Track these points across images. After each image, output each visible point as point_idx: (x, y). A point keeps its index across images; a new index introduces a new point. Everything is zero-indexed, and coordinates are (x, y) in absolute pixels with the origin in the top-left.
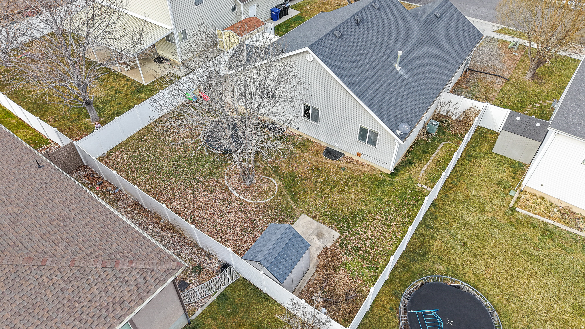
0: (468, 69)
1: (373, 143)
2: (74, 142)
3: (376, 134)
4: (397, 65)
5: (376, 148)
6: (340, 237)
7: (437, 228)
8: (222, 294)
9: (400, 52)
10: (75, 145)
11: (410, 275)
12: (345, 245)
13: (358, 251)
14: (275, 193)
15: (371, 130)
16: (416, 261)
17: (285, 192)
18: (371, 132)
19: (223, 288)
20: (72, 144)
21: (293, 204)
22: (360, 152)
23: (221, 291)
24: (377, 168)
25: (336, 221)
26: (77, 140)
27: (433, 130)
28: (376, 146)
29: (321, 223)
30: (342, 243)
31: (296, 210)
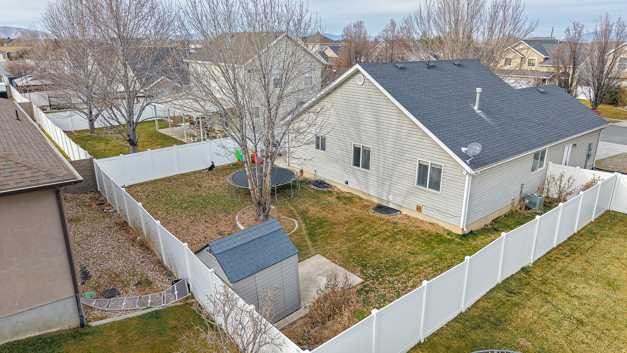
0: (595, 168)
1: (436, 185)
2: (94, 160)
3: (440, 171)
4: (476, 108)
5: (440, 193)
6: (362, 283)
7: (527, 295)
8: (156, 312)
9: (479, 90)
10: (94, 162)
11: (466, 344)
12: (367, 292)
13: (385, 301)
14: (291, 232)
15: (433, 166)
16: (481, 328)
17: (305, 232)
18: (433, 169)
19: (161, 306)
20: (91, 161)
21: (309, 243)
22: (420, 204)
23: (157, 308)
24: (443, 228)
25: (364, 266)
26: (98, 158)
27: (535, 204)
28: (440, 190)
29: (340, 265)
30: (362, 290)
31: (312, 250)
